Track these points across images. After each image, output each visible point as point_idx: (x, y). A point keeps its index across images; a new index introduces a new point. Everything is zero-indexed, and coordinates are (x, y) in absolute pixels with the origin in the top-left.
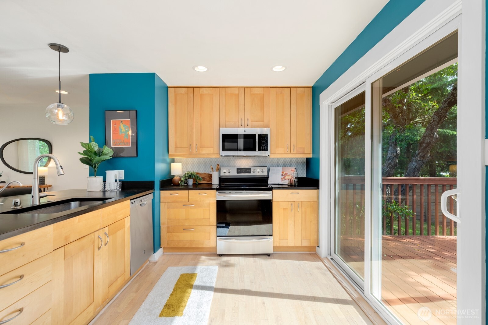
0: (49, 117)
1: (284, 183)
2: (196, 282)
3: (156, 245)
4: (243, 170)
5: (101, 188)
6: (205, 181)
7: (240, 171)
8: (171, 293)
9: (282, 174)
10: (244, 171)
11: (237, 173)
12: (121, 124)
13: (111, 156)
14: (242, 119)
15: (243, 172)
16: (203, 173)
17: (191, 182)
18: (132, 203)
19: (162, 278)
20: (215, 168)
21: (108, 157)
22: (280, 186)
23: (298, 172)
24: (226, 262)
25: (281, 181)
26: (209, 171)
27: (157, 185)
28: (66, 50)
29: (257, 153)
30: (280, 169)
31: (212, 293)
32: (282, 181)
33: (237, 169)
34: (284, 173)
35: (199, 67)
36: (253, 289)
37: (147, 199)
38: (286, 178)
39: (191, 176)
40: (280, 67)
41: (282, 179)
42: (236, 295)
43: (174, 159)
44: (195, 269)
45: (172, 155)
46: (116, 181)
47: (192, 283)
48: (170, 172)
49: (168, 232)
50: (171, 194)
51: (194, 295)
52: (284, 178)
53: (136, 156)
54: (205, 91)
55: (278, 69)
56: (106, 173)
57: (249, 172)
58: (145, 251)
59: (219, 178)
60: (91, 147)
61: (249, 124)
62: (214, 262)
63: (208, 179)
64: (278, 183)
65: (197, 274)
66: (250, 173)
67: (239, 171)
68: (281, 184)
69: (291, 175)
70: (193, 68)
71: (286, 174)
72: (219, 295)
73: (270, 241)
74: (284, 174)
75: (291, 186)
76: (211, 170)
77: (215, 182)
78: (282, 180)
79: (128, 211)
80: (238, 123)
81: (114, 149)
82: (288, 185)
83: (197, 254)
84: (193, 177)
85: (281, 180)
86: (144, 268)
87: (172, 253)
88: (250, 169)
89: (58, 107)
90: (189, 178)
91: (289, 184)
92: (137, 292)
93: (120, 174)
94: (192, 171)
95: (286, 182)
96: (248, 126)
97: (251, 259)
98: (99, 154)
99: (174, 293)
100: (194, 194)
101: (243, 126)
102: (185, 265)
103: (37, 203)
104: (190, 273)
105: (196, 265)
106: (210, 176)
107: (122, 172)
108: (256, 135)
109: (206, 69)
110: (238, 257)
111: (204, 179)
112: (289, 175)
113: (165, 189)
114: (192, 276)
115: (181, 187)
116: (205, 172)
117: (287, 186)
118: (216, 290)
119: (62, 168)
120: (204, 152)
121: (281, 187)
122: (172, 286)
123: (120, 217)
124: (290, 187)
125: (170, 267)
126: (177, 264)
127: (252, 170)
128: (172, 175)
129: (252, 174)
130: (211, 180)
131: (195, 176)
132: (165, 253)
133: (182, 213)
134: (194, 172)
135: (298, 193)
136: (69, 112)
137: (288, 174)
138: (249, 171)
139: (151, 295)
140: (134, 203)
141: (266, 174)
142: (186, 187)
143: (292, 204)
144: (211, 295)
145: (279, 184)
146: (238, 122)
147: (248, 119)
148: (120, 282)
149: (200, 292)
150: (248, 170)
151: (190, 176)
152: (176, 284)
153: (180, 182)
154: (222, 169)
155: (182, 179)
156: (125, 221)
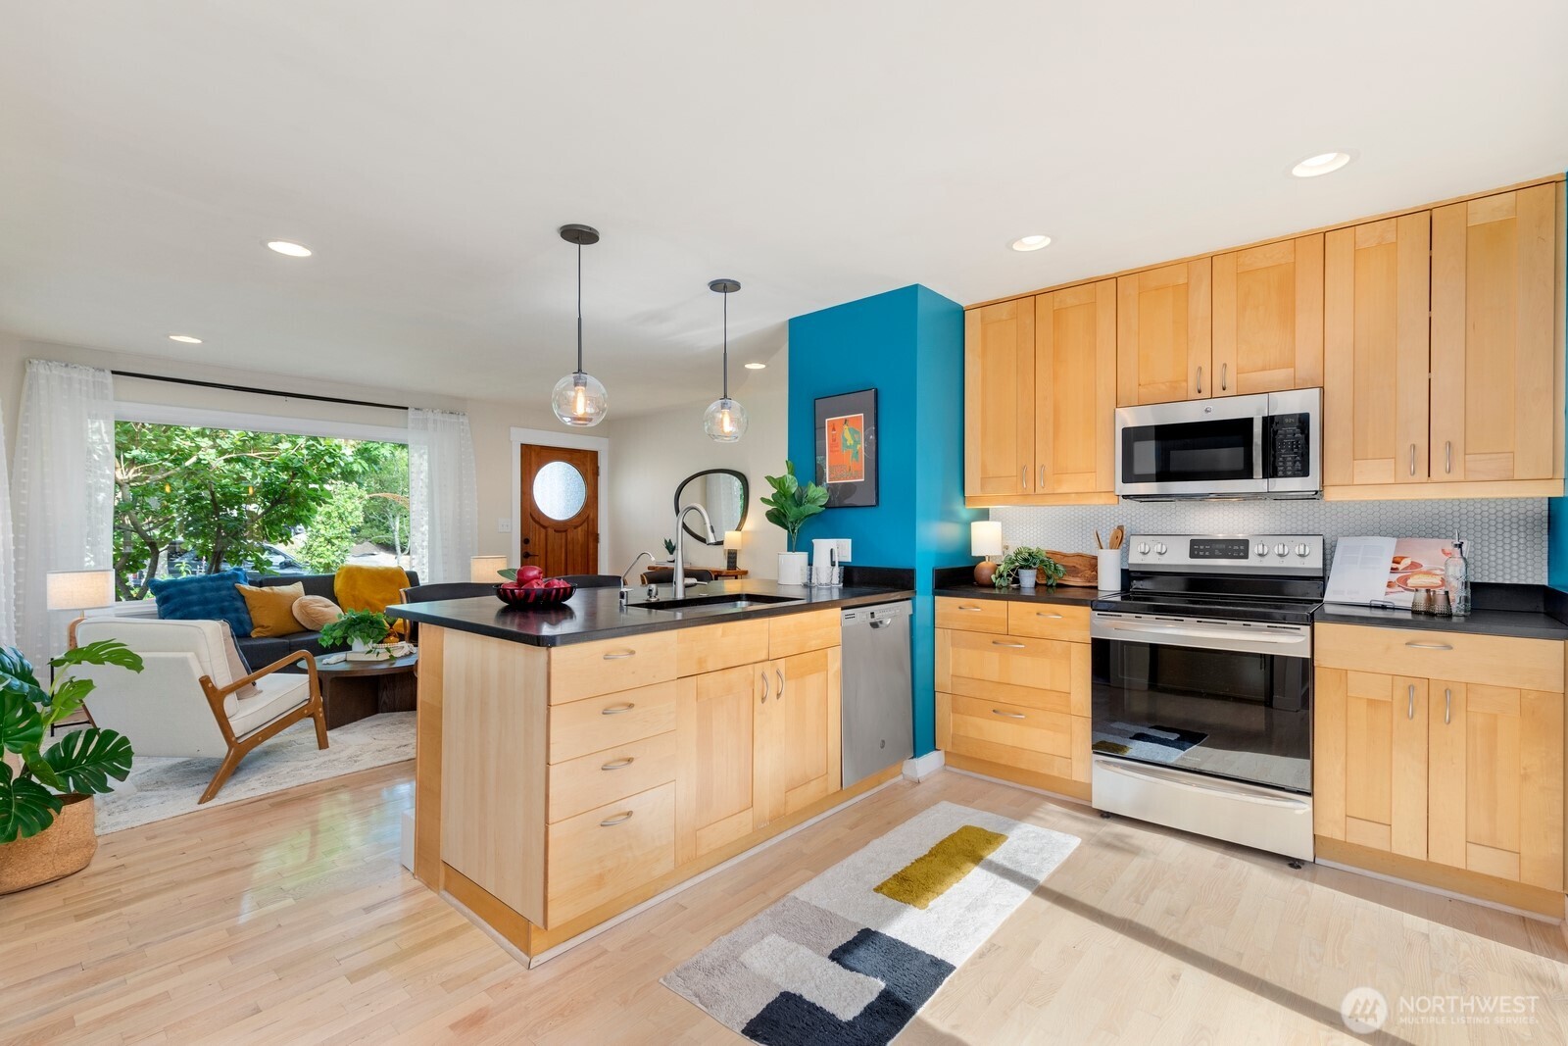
0: (708, 429)
1: (1398, 604)
2: (996, 855)
3: (923, 739)
4: (1217, 546)
5: (802, 579)
6: (1078, 580)
7: (1204, 550)
8: (922, 856)
9: (1395, 566)
10: (1220, 550)
11: (1192, 555)
12: (846, 427)
13: (821, 506)
14: (1200, 368)
15: (1217, 552)
16: (1073, 552)
17: (1028, 579)
18: (848, 617)
19: (915, 819)
20: (1106, 539)
21: (815, 508)
22: (1380, 614)
23: (1471, 561)
24: (1118, 836)
25: (1387, 593)
26: (1090, 549)
27: (924, 580)
28: (735, 286)
29: (1258, 484)
30: (1388, 546)
31: (1025, 894)
32: (1392, 596)
33: (1193, 543)
34: (1406, 562)
35: (1025, 240)
36: (1163, 931)
37: (893, 613)
38: (1412, 582)
39: (1029, 560)
40: (1331, 156)
41: (1390, 585)
42: (1096, 924)
43: (988, 510)
44: (1011, 827)
45: (975, 499)
46: (833, 564)
47: (984, 853)
48: (968, 546)
49: (955, 710)
50: (960, 608)
51: (974, 880)
52: (1404, 581)
53: (874, 503)
54: (1069, 298)
55: (1317, 166)
56: (813, 544)
57: (1242, 554)
58: (883, 741)
59: (1122, 570)
60: (784, 485)
61: (1231, 382)
62: (1080, 826)
63: (1089, 572)
64: (1367, 601)
65: (1007, 838)
66: (1246, 556)
67: (1199, 550)
68: (1383, 607)
69: (1438, 572)
70: (1009, 246)
71: (1414, 565)
72: (1044, 904)
73: (1297, 812)
74: (1401, 567)
75: (1429, 616)
76: (1096, 544)
77: (1109, 583)
78: (1389, 590)
79: (837, 634)
80: (1184, 384)
81: (832, 489)
82: (1415, 612)
83: (1034, 794)
84: (1035, 564)
85: (1385, 588)
86: (884, 785)
87: (965, 772)
88: (1246, 543)
89: (723, 406)
90: (1022, 567)
91: (1422, 607)
92: (851, 828)
93: (843, 549)
94: (1034, 549)
95: (1404, 599)
96: (1224, 389)
97: (1213, 855)
98: (799, 500)
99: (927, 858)
100: (1022, 614)
101: (1206, 393)
102: (987, 809)
103: (680, 596)
104: (989, 830)
105: (1021, 816)
106: (1093, 563)
107: (847, 543)
108: (1252, 419)
109: (1048, 241)
110: (1166, 834)
111: (1073, 571)
112: (1428, 573)
113: (946, 591)
114: (993, 839)
115: (997, 591)
116: (1080, 551)
117: (1408, 616)
118: (1041, 891)
119: (713, 531)
120: (1064, 489)
121: (1380, 616)
122: (931, 843)
123: (814, 644)
124: (1422, 618)
125: (945, 802)
126: (966, 801)
127: (1254, 549)
128: (973, 554)
129: (1252, 563)
130: (1095, 578)
131: (1042, 561)
132: (948, 768)
133: (989, 664)
134: (1039, 550)
135: (1450, 647)
136: (738, 415)
137: (1424, 569)
138: (1239, 551)
139: (877, 844)
140: (852, 616)
141: (1314, 563)
142: (1015, 594)
143: (1411, 688)
144: (1018, 896)
145: (1371, 607)
146: (1186, 381)
147: (1225, 365)
148: (813, 791)
149: (993, 878)
150: (1238, 548)
151: (1026, 560)
152: (942, 843)
153: (993, 577)
154: (1134, 540)
155: (1001, 568)
156: (826, 655)
